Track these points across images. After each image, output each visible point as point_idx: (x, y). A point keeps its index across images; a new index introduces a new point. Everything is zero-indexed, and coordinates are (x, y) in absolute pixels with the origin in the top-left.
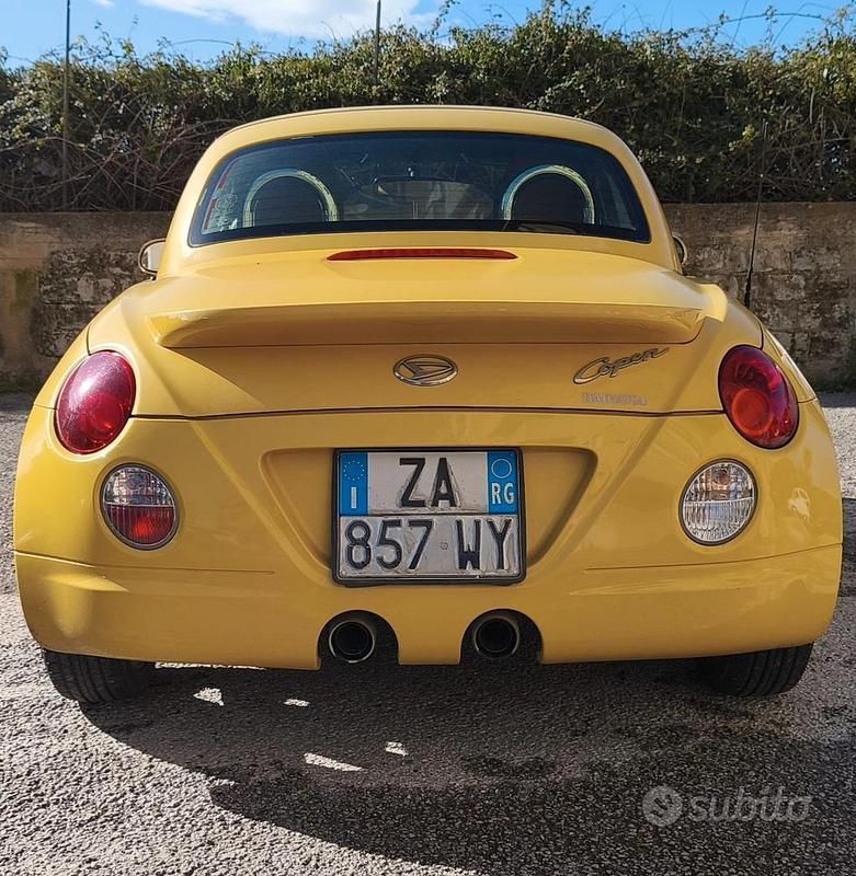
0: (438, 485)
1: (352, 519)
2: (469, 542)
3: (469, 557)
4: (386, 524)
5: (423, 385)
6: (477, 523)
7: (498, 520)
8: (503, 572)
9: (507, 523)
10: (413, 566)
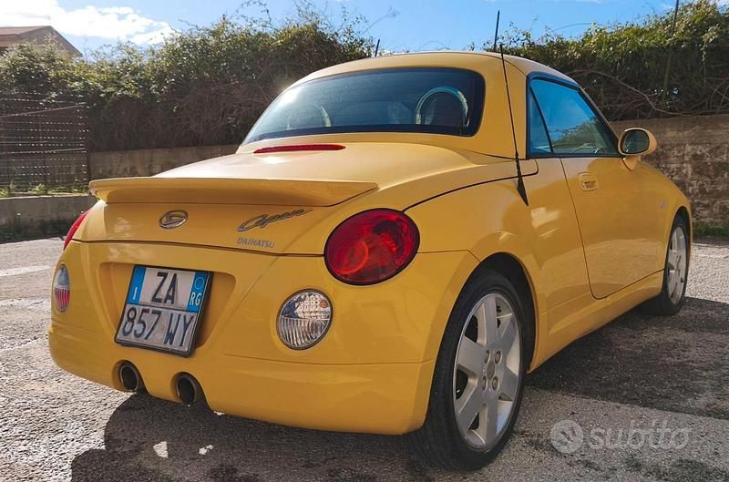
0: (169, 290)
1: (132, 306)
2: (173, 327)
3: (170, 336)
4: (144, 311)
5: (171, 228)
6: (179, 316)
7: (189, 315)
8: (181, 349)
9: (192, 318)
10: (146, 338)
